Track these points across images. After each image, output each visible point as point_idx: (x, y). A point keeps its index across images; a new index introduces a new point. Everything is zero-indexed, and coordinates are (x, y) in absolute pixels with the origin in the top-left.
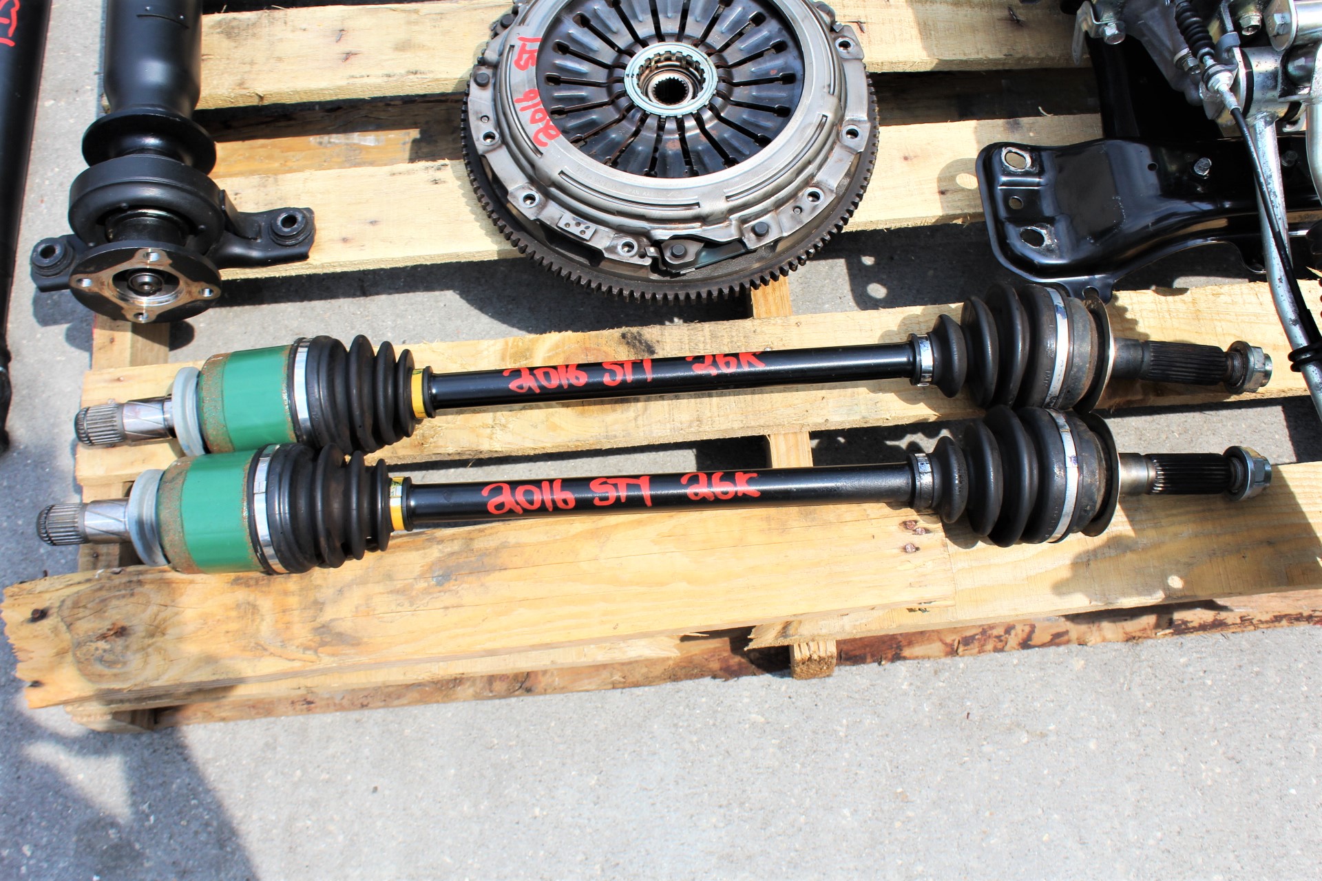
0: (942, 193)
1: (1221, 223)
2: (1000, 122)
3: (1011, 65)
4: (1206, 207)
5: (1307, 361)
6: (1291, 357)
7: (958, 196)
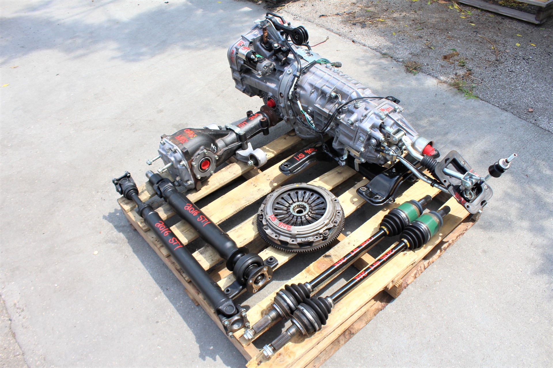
0: (353, 204)
1: (402, 178)
2: (352, 188)
3: (345, 180)
4: (398, 177)
5: (434, 184)
6: (431, 185)
7: (356, 203)
